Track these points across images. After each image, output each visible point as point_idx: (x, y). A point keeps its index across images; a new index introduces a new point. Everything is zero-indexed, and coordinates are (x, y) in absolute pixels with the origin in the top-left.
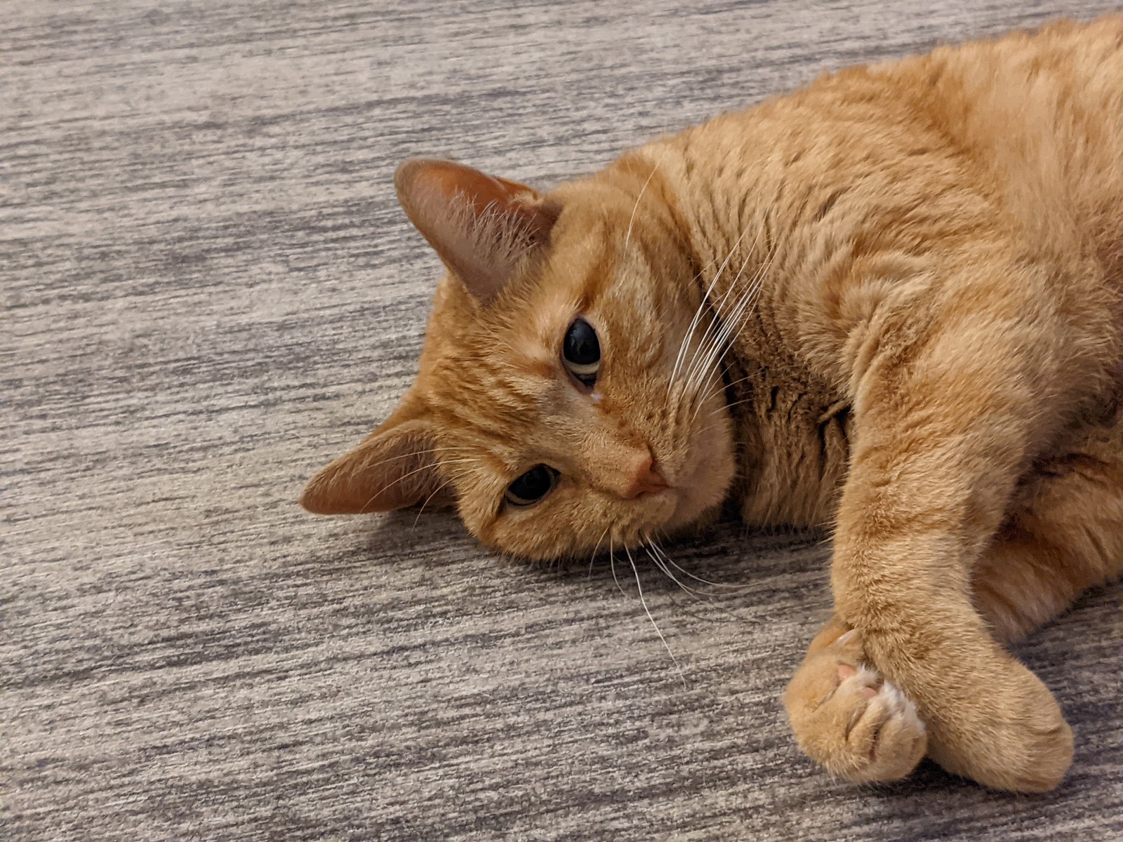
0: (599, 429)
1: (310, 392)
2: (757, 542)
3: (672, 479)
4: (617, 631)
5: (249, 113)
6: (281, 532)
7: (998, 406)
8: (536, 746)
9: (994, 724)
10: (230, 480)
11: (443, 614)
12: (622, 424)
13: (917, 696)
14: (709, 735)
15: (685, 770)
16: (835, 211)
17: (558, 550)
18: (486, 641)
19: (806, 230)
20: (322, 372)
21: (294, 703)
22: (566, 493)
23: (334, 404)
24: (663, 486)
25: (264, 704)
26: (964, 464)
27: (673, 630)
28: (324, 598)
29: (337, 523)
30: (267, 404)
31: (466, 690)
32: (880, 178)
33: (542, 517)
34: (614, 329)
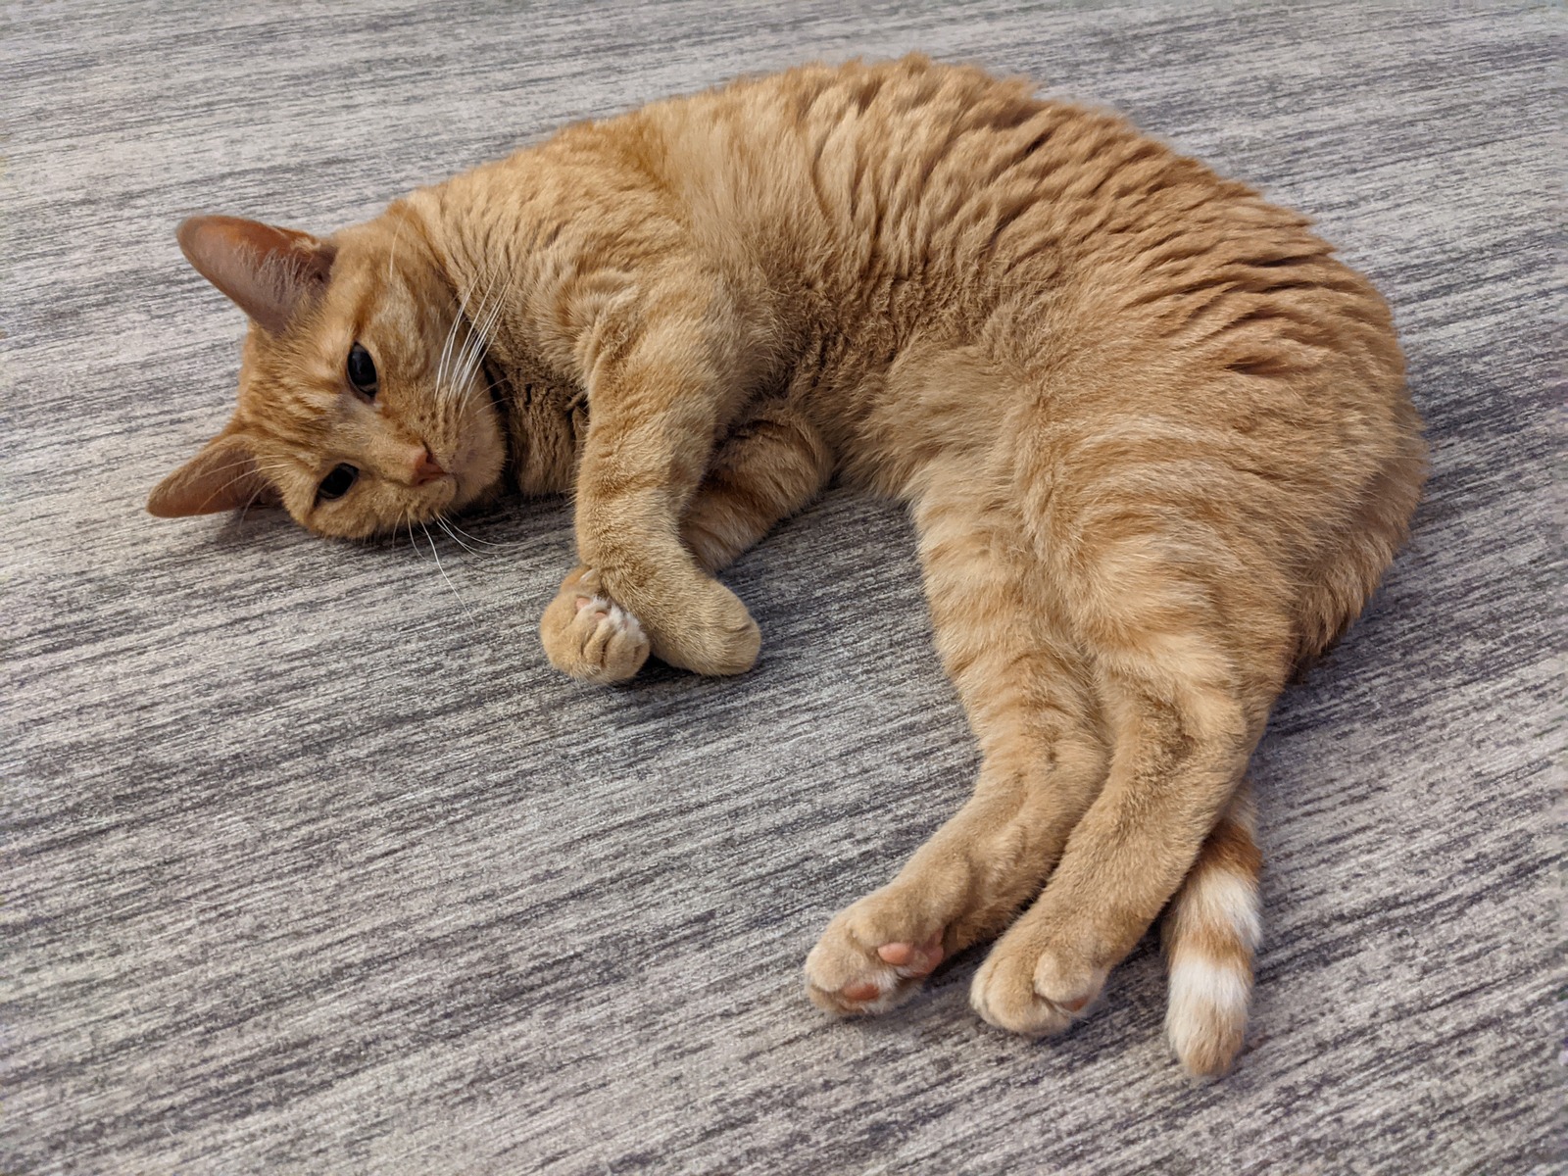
0: (381, 431)
1: (168, 417)
2: (533, 509)
3: (446, 467)
4: (421, 588)
5: (121, 189)
6: (141, 534)
7: (692, 387)
8: (353, 685)
9: (698, 628)
10: (99, 497)
11: (278, 589)
12: (400, 426)
13: (639, 615)
14: (491, 661)
15: (472, 690)
16: (560, 239)
17: (367, 530)
18: (312, 606)
19: (538, 256)
20: (178, 401)
21: (152, 672)
22: (366, 484)
23: (187, 426)
24: (441, 473)
25: (126, 675)
26: (667, 435)
27: (464, 583)
28: (178, 585)
29: (189, 523)
30: (130, 431)
31: (295, 647)
32: (595, 210)
33: (351, 506)
34: (383, 349)
